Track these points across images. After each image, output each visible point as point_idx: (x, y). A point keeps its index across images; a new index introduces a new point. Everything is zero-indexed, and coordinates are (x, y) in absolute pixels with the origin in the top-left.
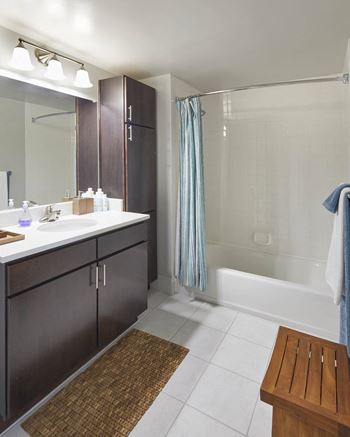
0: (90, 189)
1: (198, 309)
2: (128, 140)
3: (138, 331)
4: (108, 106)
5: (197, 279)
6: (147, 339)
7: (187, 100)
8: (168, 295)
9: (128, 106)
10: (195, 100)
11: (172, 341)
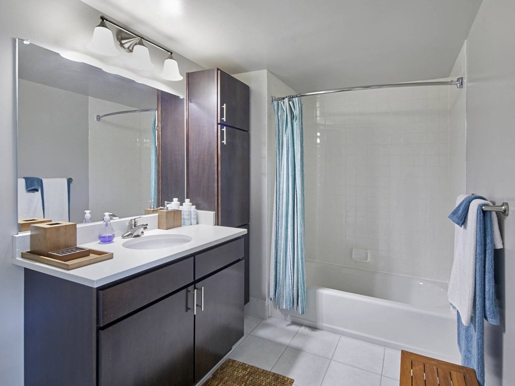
0: (175, 200)
1: (296, 334)
2: (222, 144)
3: (234, 361)
4: (197, 103)
5: (295, 301)
6: (246, 369)
7: (286, 100)
8: (262, 319)
9: (222, 104)
10: (296, 100)
11: (273, 371)
